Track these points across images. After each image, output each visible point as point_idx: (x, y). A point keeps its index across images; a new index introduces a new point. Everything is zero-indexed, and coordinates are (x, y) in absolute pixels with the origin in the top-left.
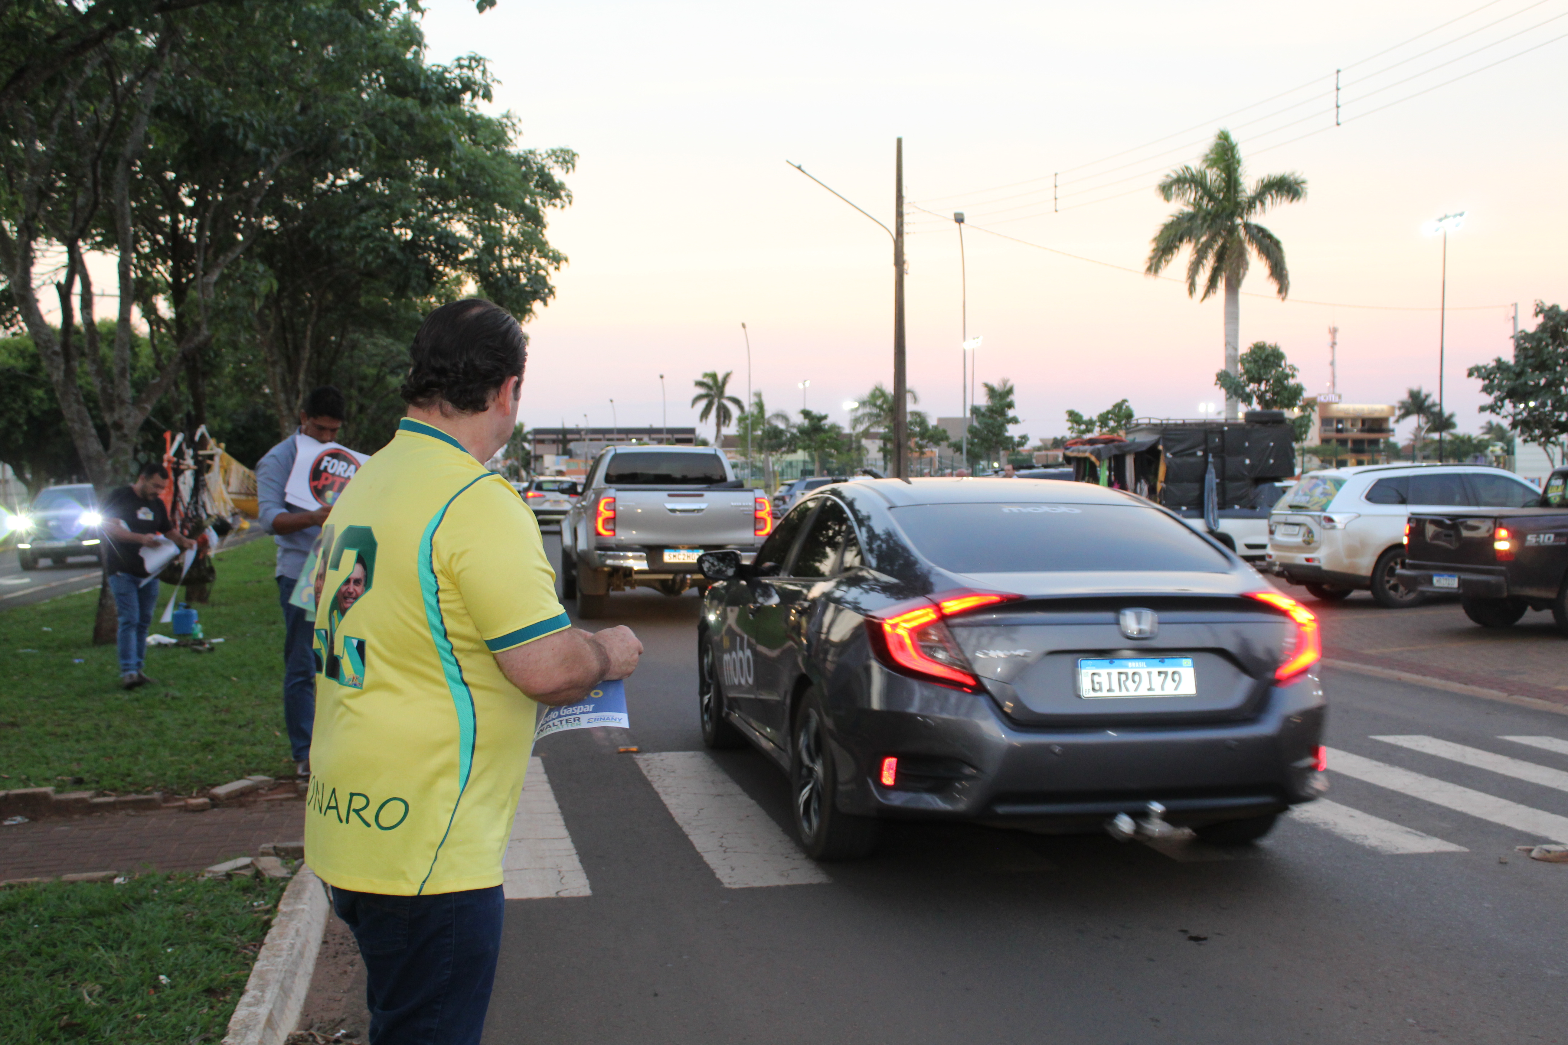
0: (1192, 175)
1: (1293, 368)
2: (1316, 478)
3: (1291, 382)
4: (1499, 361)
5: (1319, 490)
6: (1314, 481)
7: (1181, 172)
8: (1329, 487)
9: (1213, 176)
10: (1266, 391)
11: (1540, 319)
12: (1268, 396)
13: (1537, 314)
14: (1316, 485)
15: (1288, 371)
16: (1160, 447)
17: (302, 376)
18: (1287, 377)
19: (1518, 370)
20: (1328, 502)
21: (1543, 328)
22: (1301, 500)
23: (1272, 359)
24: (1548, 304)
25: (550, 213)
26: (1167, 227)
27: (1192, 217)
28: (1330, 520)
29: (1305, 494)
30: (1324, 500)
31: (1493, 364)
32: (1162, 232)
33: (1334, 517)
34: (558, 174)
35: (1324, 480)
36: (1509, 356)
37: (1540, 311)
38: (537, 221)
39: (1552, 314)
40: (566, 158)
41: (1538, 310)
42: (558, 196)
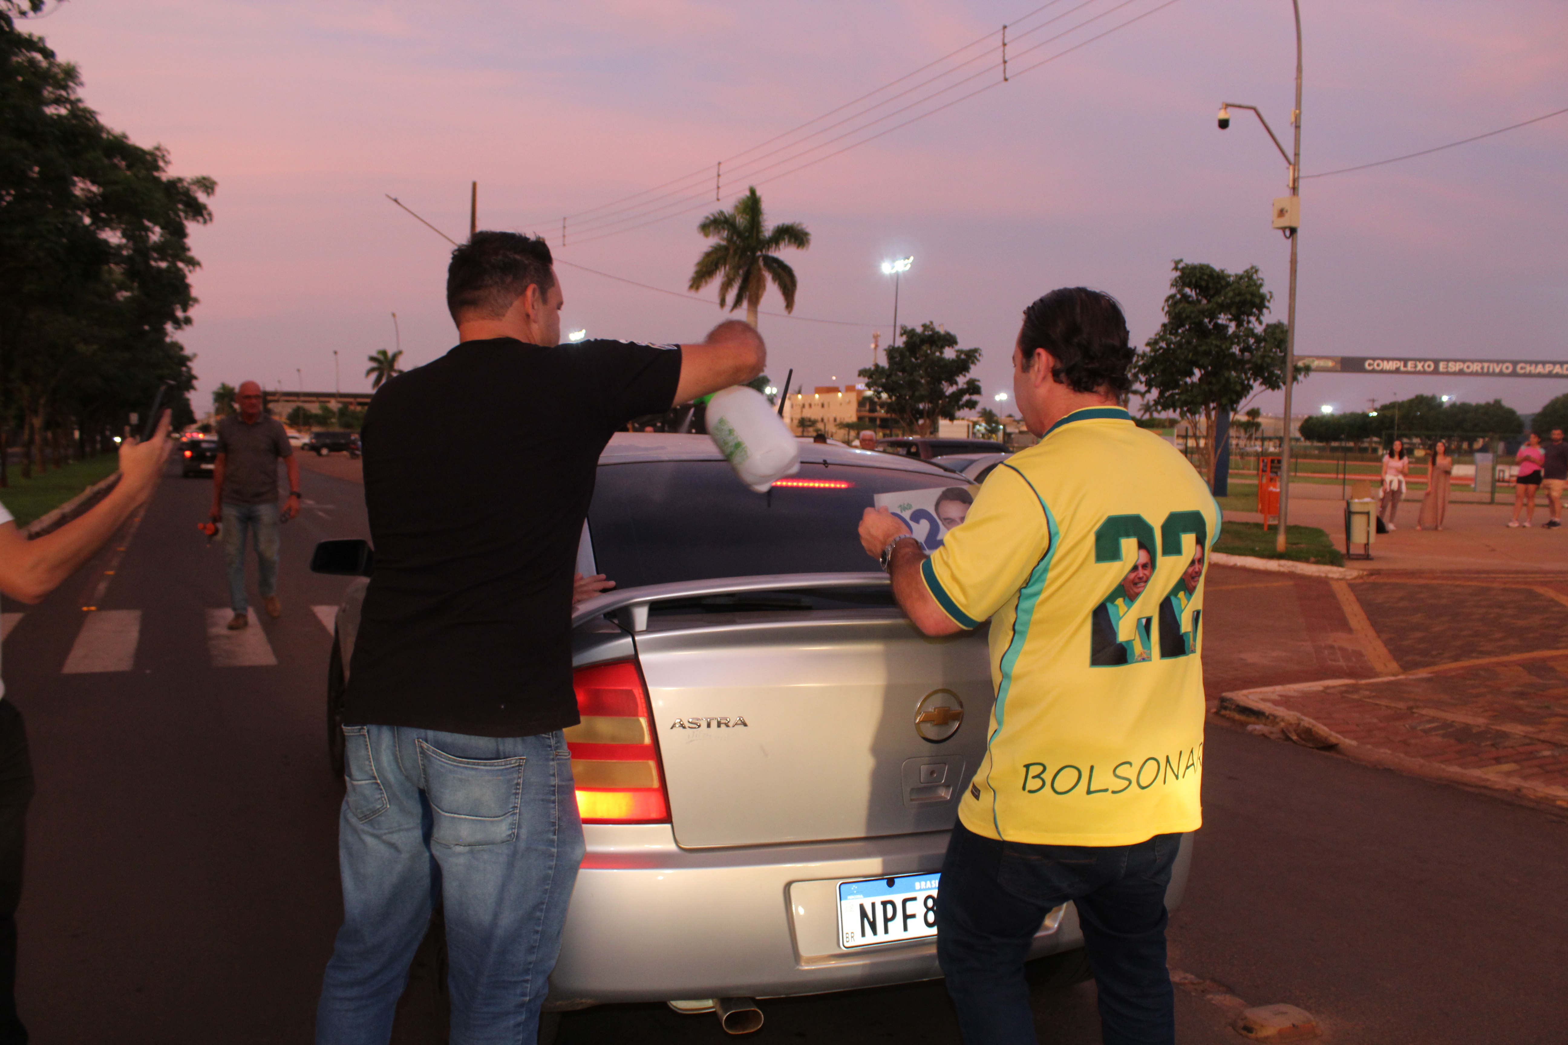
0: (725, 217)
4: (877, 366)
7: (717, 215)
9: (741, 219)
11: (904, 338)
13: (902, 335)
19: (888, 372)
21: (905, 344)
24: (909, 328)
25: (193, 228)
26: (708, 255)
27: (726, 248)
31: (873, 368)
32: (704, 259)
34: (202, 197)
36: (884, 362)
38: (180, 233)
39: (910, 334)
40: (208, 185)
41: (903, 332)
42: (202, 215)
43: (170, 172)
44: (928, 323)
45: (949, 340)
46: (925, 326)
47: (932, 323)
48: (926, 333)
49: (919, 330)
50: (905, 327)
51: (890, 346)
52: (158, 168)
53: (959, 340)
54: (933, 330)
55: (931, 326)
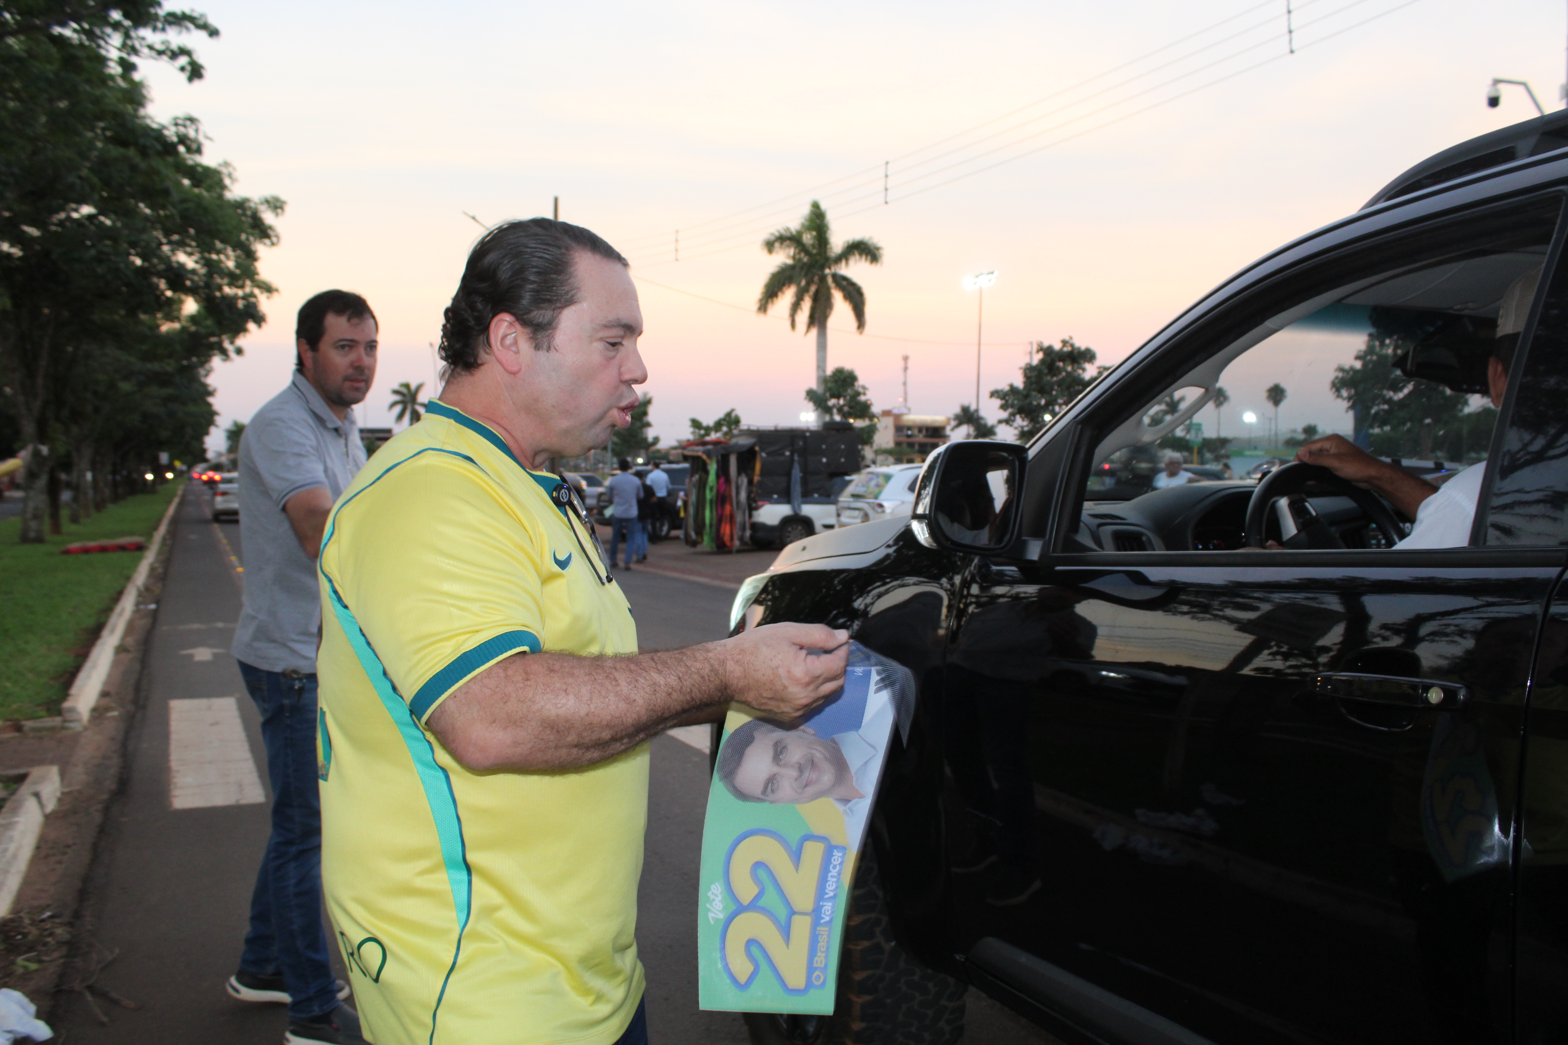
0: (791, 233)
1: (864, 388)
2: (872, 473)
3: (862, 398)
4: (1011, 386)
5: (873, 483)
6: (870, 476)
7: (782, 231)
8: (881, 480)
9: (808, 238)
10: (844, 405)
11: (1041, 355)
12: (846, 409)
13: (1038, 351)
14: (871, 479)
15: (861, 390)
16: (757, 448)
17: (40, 381)
18: (858, 394)
19: (1025, 393)
20: (880, 493)
21: (1042, 362)
22: (860, 490)
23: (849, 380)
24: (1046, 344)
25: (261, 249)
26: (774, 276)
27: (792, 268)
28: (881, 506)
29: (863, 486)
30: (877, 490)
31: (1007, 388)
32: (770, 279)
33: (885, 504)
34: (268, 218)
35: (877, 475)
36: (1019, 382)
37: (1041, 349)
38: (250, 256)
39: (1048, 352)
40: (276, 205)
41: (1039, 348)
42: (268, 236)
43: (235, 192)
44: (1067, 338)
45: (1088, 356)
46: (1064, 343)
47: (1071, 338)
48: (1065, 349)
49: (1057, 346)
50: (1041, 343)
51: (1027, 364)
52: (224, 187)
53: (1099, 356)
54: (1072, 345)
55: (1071, 342)
